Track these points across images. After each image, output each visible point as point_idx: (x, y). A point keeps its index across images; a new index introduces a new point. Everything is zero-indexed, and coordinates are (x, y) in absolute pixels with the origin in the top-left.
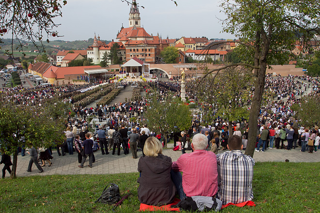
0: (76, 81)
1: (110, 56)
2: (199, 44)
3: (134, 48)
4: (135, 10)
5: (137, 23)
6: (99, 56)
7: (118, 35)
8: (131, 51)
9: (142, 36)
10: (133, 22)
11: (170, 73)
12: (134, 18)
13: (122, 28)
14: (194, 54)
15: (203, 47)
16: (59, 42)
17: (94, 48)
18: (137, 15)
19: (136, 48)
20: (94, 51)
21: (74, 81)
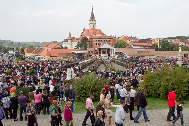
0: (66, 58)
1: (80, 45)
2: (132, 41)
3: (99, 39)
4: (93, 18)
5: (94, 26)
6: (72, 45)
7: (81, 34)
8: (97, 41)
9: (100, 33)
10: (92, 26)
11: (129, 55)
12: (92, 23)
13: (84, 29)
14: (133, 45)
15: (135, 42)
16: (34, 43)
17: (69, 40)
18: (94, 21)
19: (100, 40)
20: (69, 42)
21: (64, 58)
